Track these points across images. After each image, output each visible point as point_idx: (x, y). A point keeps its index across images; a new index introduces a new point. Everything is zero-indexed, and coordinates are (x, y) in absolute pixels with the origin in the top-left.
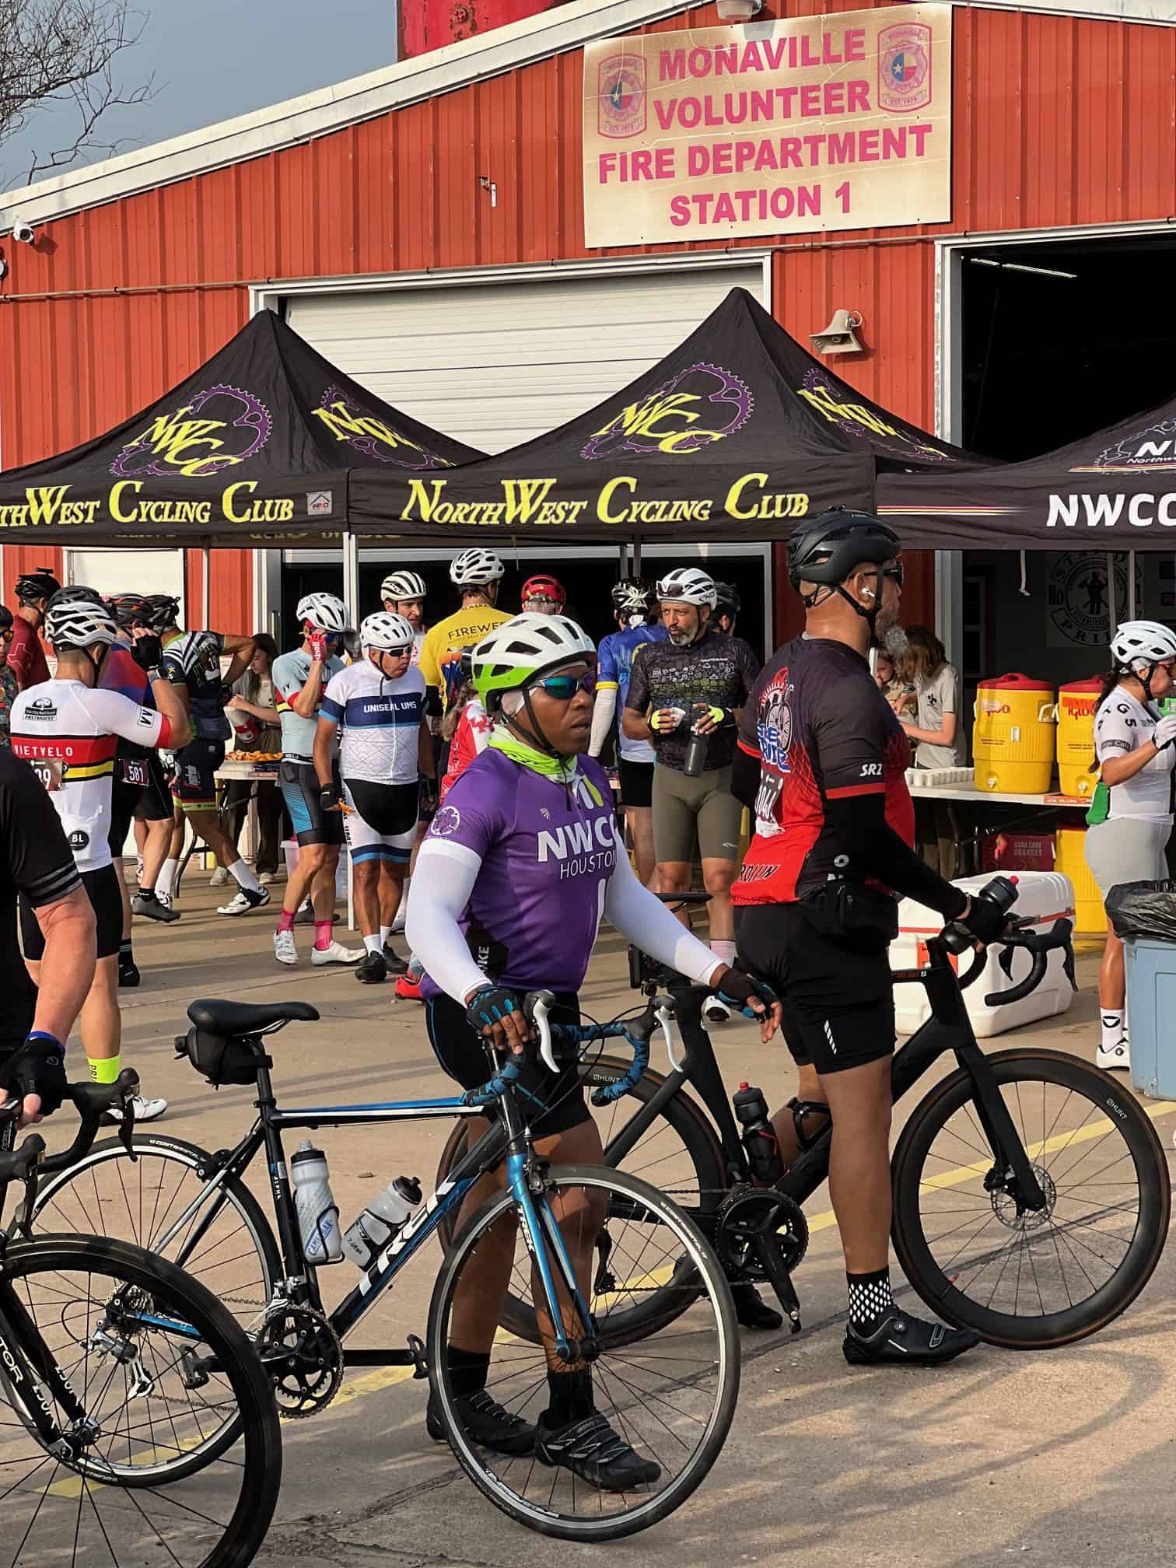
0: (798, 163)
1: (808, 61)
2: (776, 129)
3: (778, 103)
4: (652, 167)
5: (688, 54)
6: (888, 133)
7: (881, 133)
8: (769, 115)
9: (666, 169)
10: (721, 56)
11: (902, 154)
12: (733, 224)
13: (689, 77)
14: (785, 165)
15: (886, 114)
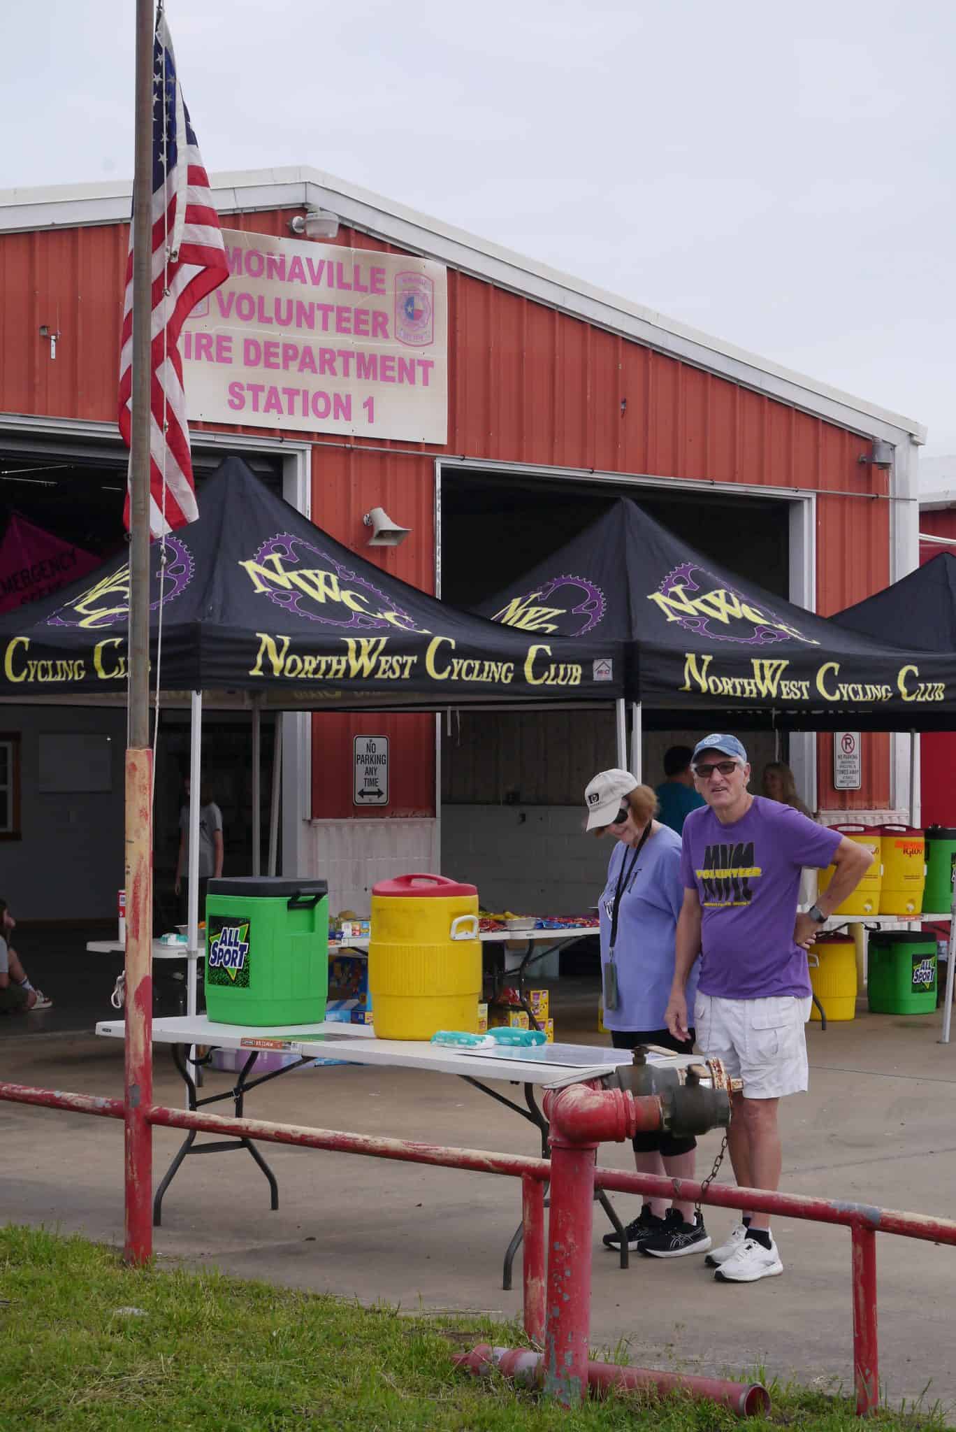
0: (333, 372)
1: (343, 285)
2: (317, 338)
3: (318, 315)
4: (213, 350)
5: (244, 253)
6: (401, 361)
7: (397, 360)
8: (311, 325)
9: (225, 354)
10: (272, 262)
11: (412, 381)
12: (280, 416)
13: (245, 275)
14: (323, 372)
15: (400, 345)
